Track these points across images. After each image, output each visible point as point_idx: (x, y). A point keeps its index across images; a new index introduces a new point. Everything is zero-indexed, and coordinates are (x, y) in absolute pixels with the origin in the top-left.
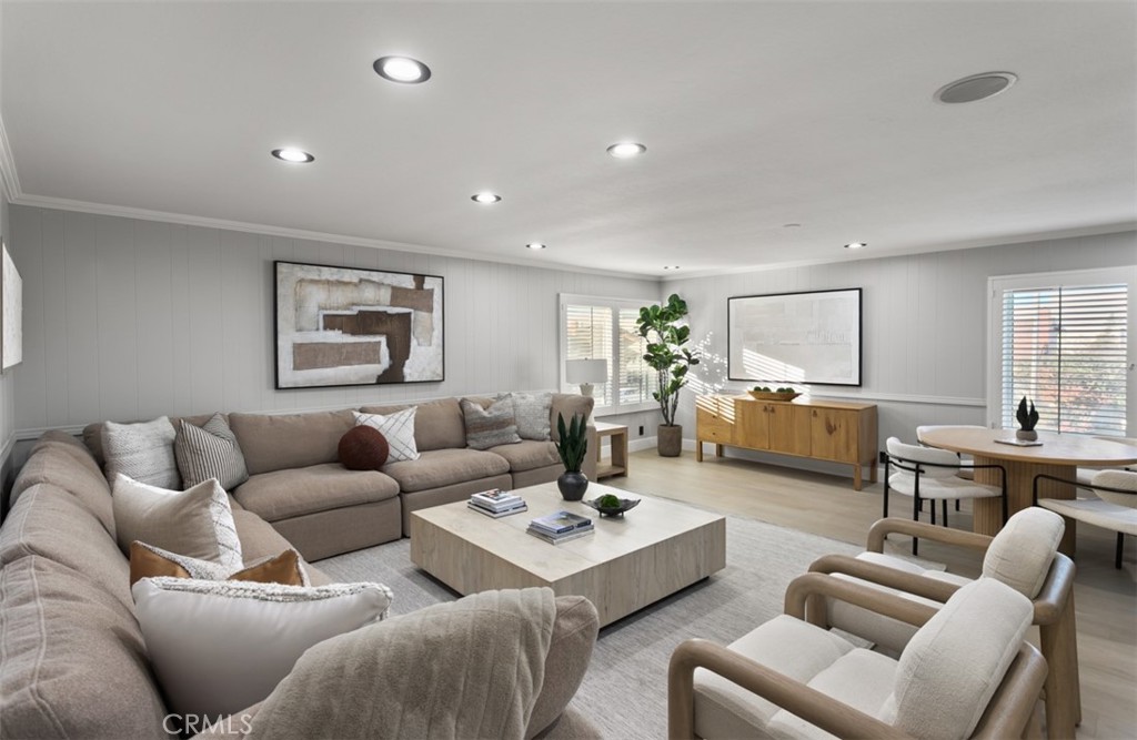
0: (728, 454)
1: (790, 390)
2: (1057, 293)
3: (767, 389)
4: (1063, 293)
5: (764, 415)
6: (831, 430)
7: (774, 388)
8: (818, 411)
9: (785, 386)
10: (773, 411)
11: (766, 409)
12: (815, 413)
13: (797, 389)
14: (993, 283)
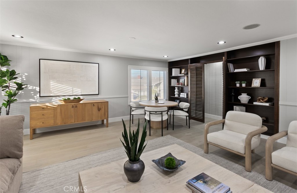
0: (38, 132)
1: (79, 98)
2: (140, 71)
3: (69, 99)
4: (141, 71)
5: (72, 109)
6: (99, 109)
7: (72, 98)
8: (95, 104)
9: (77, 97)
10: (76, 107)
11: (73, 107)
12: (94, 105)
13: (81, 97)
14: (129, 67)
